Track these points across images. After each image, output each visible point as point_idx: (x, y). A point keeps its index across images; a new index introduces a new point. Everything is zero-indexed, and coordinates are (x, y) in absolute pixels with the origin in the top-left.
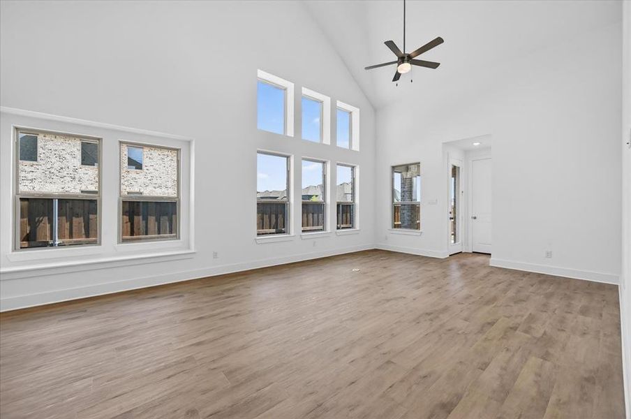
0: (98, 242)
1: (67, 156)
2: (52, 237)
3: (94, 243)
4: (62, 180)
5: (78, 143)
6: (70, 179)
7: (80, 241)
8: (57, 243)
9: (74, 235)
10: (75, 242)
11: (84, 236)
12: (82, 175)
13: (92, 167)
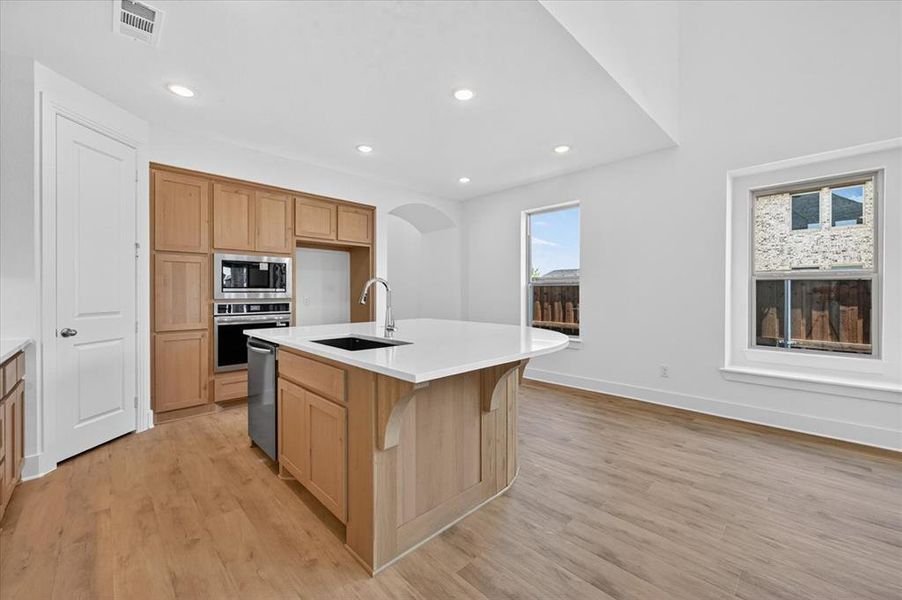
0: (874, 352)
1: (772, 222)
2: (782, 333)
3: (867, 352)
4: (766, 255)
5: (787, 199)
6: (775, 253)
7: (823, 345)
8: (790, 342)
9: (813, 334)
10: (816, 345)
11: (829, 337)
12: (793, 245)
13: (806, 230)
